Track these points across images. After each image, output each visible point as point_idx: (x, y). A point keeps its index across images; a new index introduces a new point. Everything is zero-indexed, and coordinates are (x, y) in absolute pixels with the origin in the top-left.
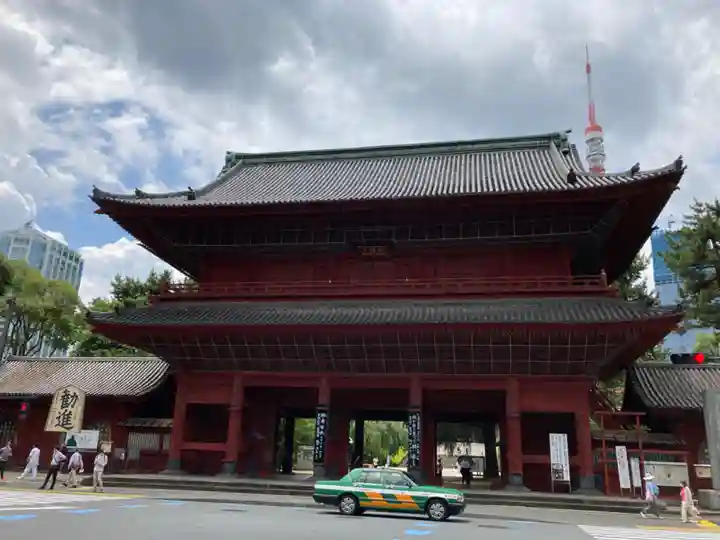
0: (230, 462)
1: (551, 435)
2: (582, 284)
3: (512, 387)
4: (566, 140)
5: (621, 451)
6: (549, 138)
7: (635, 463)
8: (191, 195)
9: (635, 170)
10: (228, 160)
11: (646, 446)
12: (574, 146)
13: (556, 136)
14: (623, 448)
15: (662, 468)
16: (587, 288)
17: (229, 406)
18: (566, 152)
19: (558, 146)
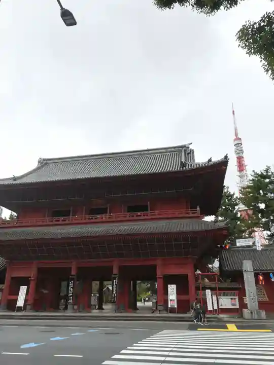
0: (29, 305)
2: (189, 213)
3: (159, 263)
4: (189, 147)
6: (181, 147)
7: (215, 298)
8: (15, 179)
9: (210, 160)
10: (39, 162)
11: (220, 289)
12: (193, 150)
13: (185, 146)
14: (209, 291)
15: (227, 300)
16: (191, 215)
17: (30, 277)
18: (188, 153)
19: (185, 151)
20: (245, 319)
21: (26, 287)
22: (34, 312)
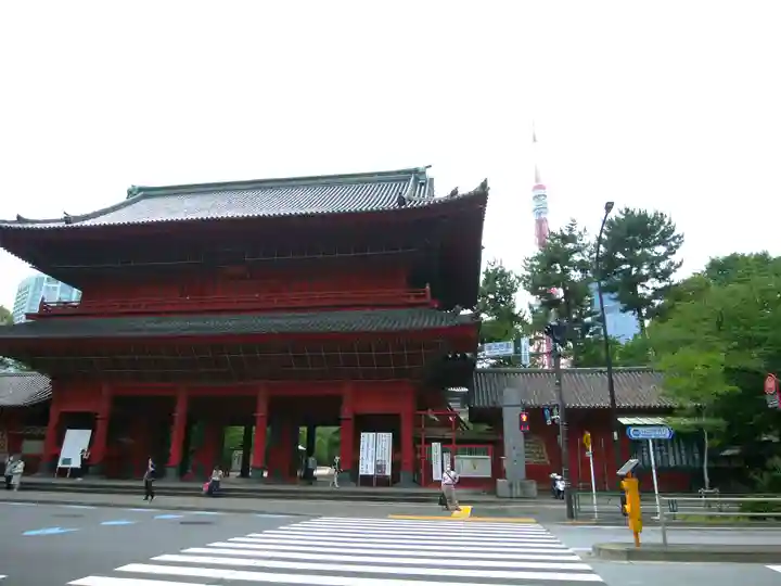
1: (362, 434)
2: (409, 297)
3: (347, 391)
4: (424, 174)
5: (436, 447)
6: (409, 172)
7: (447, 457)
8: (67, 220)
9: (454, 192)
10: (130, 193)
12: (432, 180)
13: (416, 171)
14: (439, 444)
15: (469, 461)
16: (412, 300)
17: (97, 414)
18: (422, 184)
19: (417, 179)
20: (498, 497)
21: (90, 431)
22: (102, 479)
